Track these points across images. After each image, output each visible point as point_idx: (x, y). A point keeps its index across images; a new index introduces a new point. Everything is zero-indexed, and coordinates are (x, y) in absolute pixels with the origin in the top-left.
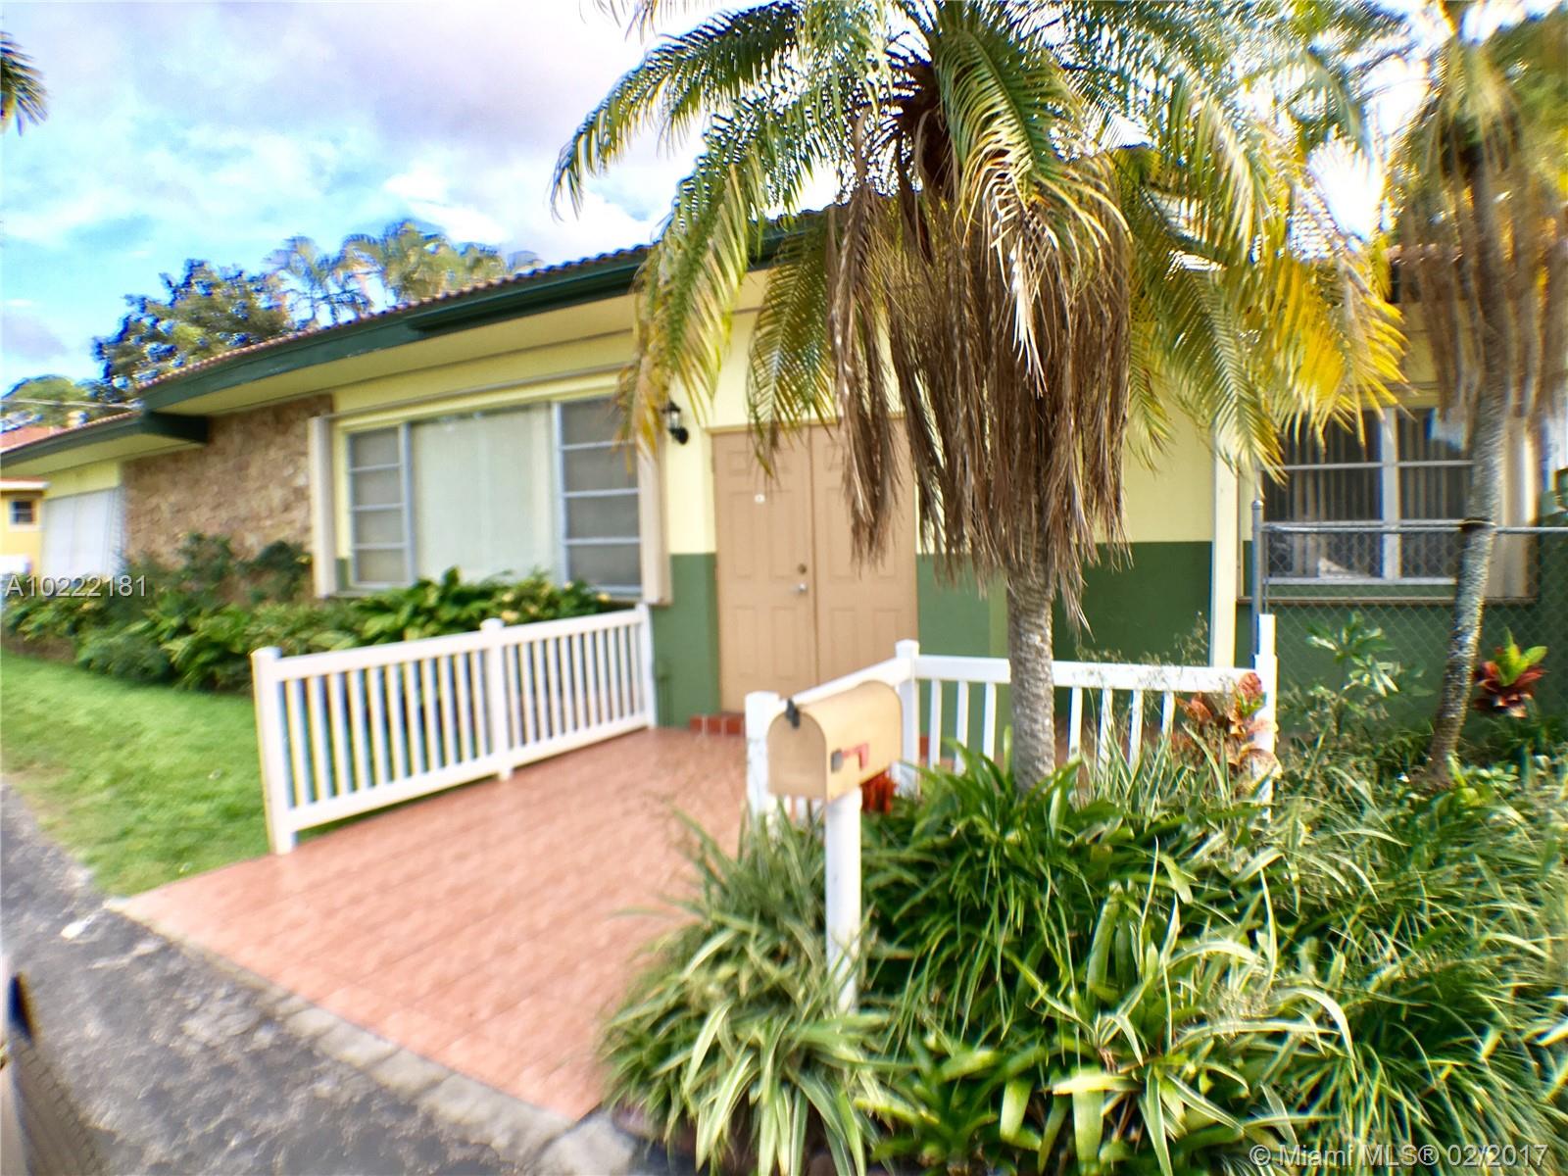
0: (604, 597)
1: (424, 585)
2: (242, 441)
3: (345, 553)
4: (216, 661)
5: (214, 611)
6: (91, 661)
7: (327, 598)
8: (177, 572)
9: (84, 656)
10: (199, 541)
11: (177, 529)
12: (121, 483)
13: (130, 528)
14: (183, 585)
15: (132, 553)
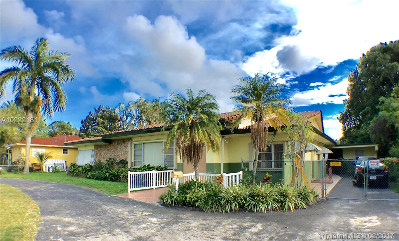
0: (169, 168)
1: (145, 166)
2: (118, 144)
3: (133, 161)
4: (113, 177)
5: (112, 169)
6: (90, 177)
7: (130, 168)
8: (105, 163)
9: (88, 176)
10: (110, 159)
11: (105, 157)
12: (95, 149)
13: (96, 156)
14: (107, 166)
15: (96, 160)
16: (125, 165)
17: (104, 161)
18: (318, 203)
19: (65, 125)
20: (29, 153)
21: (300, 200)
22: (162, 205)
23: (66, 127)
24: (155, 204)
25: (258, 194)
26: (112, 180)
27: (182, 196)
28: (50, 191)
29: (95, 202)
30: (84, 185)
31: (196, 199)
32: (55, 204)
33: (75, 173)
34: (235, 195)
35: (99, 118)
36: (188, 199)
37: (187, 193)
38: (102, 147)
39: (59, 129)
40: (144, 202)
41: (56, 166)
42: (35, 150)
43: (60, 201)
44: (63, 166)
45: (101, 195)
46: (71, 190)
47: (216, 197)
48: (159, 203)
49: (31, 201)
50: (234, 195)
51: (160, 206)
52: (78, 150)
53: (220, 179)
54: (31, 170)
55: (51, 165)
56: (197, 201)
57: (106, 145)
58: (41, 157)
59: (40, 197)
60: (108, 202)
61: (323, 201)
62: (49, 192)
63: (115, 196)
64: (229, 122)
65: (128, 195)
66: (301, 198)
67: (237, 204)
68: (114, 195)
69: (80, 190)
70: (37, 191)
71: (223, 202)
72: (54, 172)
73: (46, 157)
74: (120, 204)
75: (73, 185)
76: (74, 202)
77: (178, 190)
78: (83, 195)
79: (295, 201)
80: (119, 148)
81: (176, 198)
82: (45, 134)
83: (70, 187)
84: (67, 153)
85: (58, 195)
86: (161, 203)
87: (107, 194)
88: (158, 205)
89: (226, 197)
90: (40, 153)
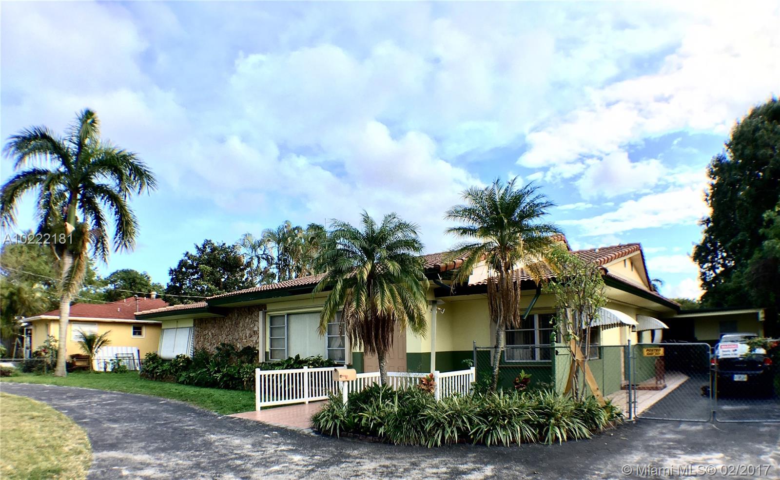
0: (336, 362)
1: (290, 359)
2: (238, 316)
3: (268, 350)
4: (229, 380)
5: (228, 366)
6: (185, 380)
7: (263, 363)
8: (215, 354)
9: (181, 379)
10: (223, 345)
11: (214, 341)
12: (194, 326)
13: (197, 340)
14: (217, 358)
15: (198, 348)
16: (253, 357)
17: (212, 349)
18: (618, 428)
19: (137, 278)
20: (66, 334)
21: (578, 423)
22: (316, 432)
23: (138, 281)
24: (304, 431)
25: (495, 411)
26: (227, 387)
27: (353, 415)
28: (108, 407)
29: (191, 428)
30: (173, 396)
31: (379, 420)
32: (118, 431)
33: (157, 372)
34: (452, 413)
35: (203, 264)
36: (364, 421)
37: (363, 410)
38: (209, 322)
39: (124, 286)
40: (284, 428)
41: (120, 360)
42: (78, 329)
43: (126, 426)
44: (134, 360)
45: (206, 415)
46: (147, 406)
47: (416, 417)
48: (312, 428)
49: (72, 426)
50: (450, 412)
51: (312, 434)
52: (163, 327)
53: (428, 383)
54: (71, 367)
55: (110, 359)
56: (380, 425)
57: (215, 318)
58: (90, 342)
59: (90, 418)
60: (216, 427)
61: (629, 425)
62: (106, 410)
63: (231, 416)
64: (448, 272)
65: (255, 415)
66: (579, 419)
67: (455, 429)
68: (229, 414)
69: (165, 406)
70: (84, 408)
71: (428, 426)
72: (114, 370)
73: (99, 341)
74: (239, 431)
75: (152, 396)
76: (152, 427)
77: (347, 404)
78: (169, 416)
79: (567, 424)
80: (241, 324)
81: (342, 419)
82: (97, 297)
83: (146, 400)
84: (140, 334)
85: (124, 415)
86: (315, 429)
87: (216, 414)
88: (309, 433)
89: (435, 417)
90: (88, 334)
